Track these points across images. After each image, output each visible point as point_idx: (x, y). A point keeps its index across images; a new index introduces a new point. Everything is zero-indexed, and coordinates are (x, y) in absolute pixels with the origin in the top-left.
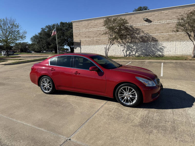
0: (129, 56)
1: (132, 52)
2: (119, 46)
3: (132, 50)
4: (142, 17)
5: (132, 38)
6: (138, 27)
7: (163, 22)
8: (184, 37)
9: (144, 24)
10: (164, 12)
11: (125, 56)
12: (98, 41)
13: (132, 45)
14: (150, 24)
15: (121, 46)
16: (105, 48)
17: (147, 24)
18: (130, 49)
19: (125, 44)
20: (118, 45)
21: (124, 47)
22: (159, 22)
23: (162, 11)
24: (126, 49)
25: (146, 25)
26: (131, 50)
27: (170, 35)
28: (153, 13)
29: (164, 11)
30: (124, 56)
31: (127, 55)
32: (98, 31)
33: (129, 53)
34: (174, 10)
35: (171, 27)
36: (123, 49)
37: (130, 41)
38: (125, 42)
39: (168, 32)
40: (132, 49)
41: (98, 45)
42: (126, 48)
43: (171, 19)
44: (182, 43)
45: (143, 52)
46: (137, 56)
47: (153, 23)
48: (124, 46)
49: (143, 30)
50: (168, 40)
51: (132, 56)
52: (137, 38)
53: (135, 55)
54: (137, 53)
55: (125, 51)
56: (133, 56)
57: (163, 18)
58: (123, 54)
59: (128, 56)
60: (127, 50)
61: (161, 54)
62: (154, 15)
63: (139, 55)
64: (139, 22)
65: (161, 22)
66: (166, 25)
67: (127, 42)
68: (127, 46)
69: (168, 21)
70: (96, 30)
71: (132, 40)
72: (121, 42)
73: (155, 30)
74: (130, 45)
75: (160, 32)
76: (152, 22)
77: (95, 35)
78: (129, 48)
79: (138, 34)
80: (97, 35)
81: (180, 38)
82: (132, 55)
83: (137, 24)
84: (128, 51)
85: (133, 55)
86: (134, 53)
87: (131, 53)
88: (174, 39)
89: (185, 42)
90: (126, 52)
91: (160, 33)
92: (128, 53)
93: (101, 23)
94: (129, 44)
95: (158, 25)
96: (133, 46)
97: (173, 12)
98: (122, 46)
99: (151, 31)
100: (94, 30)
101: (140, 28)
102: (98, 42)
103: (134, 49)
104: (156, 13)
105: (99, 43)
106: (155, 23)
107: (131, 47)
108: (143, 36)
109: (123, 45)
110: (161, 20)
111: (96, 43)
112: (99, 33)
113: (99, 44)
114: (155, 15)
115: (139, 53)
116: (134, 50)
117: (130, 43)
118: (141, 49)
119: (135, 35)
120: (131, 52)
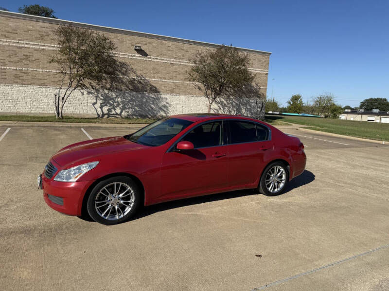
0: (108, 117)
1: (115, 109)
2: (83, 94)
3: (114, 105)
4: (130, 42)
5: (113, 80)
6: (123, 61)
7: (165, 60)
8: (192, 89)
9: (135, 56)
10: (166, 44)
11: (98, 115)
12: (21, 74)
13: (114, 95)
14: (144, 59)
15: (89, 93)
16: (56, 95)
17: (138, 56)
18: (111, 102)
19: (97, 91)
20: (82, 91)
21: (97, 97)
22: (160, 59)
23: (163, 41)
24: (100, 102)
25: (139, 60)
26: (111, 105)
27: (175, 84)
28: (149, 40)
29: (166, 42)
30: (96, 116)
31: (103, 115)
32: (21, 48)
33: (108, 110)
34: (180, 44)
35: (176, 72)
36: (95, 101)
37: (108, 86)
38: (98, 87)
39: (172, 79)
40: (114, 102)
41: (22, 84)
42: (101, 99)
43: (176, 58)
44: (190, 98)
45: (136, 111)
46: (125, 117)
47: (150, 58)
48: (96, 93)
49: (134, 68)
50: (172, 92)
51: (115, 117)
52: (122, 82)
53: (120, 114)
54: (124, 112)
55: (98, 106)
56: (117, 116)
57: (164, 54)
58: (93, 111)
59: (106, 116)
60: (103, 103)
61: (164, 115)
62: (150, 43)
63: (128, 115)
64: (125, 51)
65: (162, 60)
66: (169, 66)
67: (102, 87)
68: (102, 96)
69: (171, 60)
70: (14, 46)
71: (113, 84)
72: (88, 85)
73: (155, 72)
74: (108, 94)
75: (161, 76)
76: (148, 57)
77: (9, 56)
78: (106, 100)
79: (124, 74)
80: (16, 59)
81: (189, 91)
82: (114, 114)
83: (121, 53)
84: (105, 107)
85: (117, 114)
86: (118, 111)
87: (113, 110)
88: (181, 90)
89: (193, 98)
90: (101, 107)
91: (161, 78)
92: (105, 109)
93: (29, 30)
94: (107, 92)
95: (157, 64)
96: (115, 97)
97: (178, 46)
98: (91, 93)
99: (147, 71)
100: (7, 44)
101: (128, 62)
102: (21, 78)
103: (118, 102)
104: (155, 43)
105: (23, 80)
106: (152, 58)
107: (113, 99)
108: (134, 80)
109: (92, 91)
110: (161, 55)
111: (15, 80)
112: (25, 54)
113: (24, 82)
114: (153, 44)
115: (128, 112)
116: (118, 106)
117: (109, 89)
118: (131, 104)
119: (118, 75)
120: (112, 108)
